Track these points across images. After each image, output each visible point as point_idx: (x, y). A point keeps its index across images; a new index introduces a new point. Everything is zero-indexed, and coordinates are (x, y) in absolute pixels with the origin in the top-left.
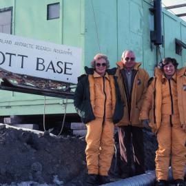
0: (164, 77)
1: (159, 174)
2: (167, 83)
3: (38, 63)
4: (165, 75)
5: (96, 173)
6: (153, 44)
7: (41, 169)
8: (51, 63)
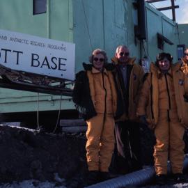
0: (159, 72)
1: (159, 168)
2: (163, 78)
3: (33, 59)
4: (160, 70)
5: (97, 169)
6: (137, 39)
7: (41, 167)
8: (46, 59)
